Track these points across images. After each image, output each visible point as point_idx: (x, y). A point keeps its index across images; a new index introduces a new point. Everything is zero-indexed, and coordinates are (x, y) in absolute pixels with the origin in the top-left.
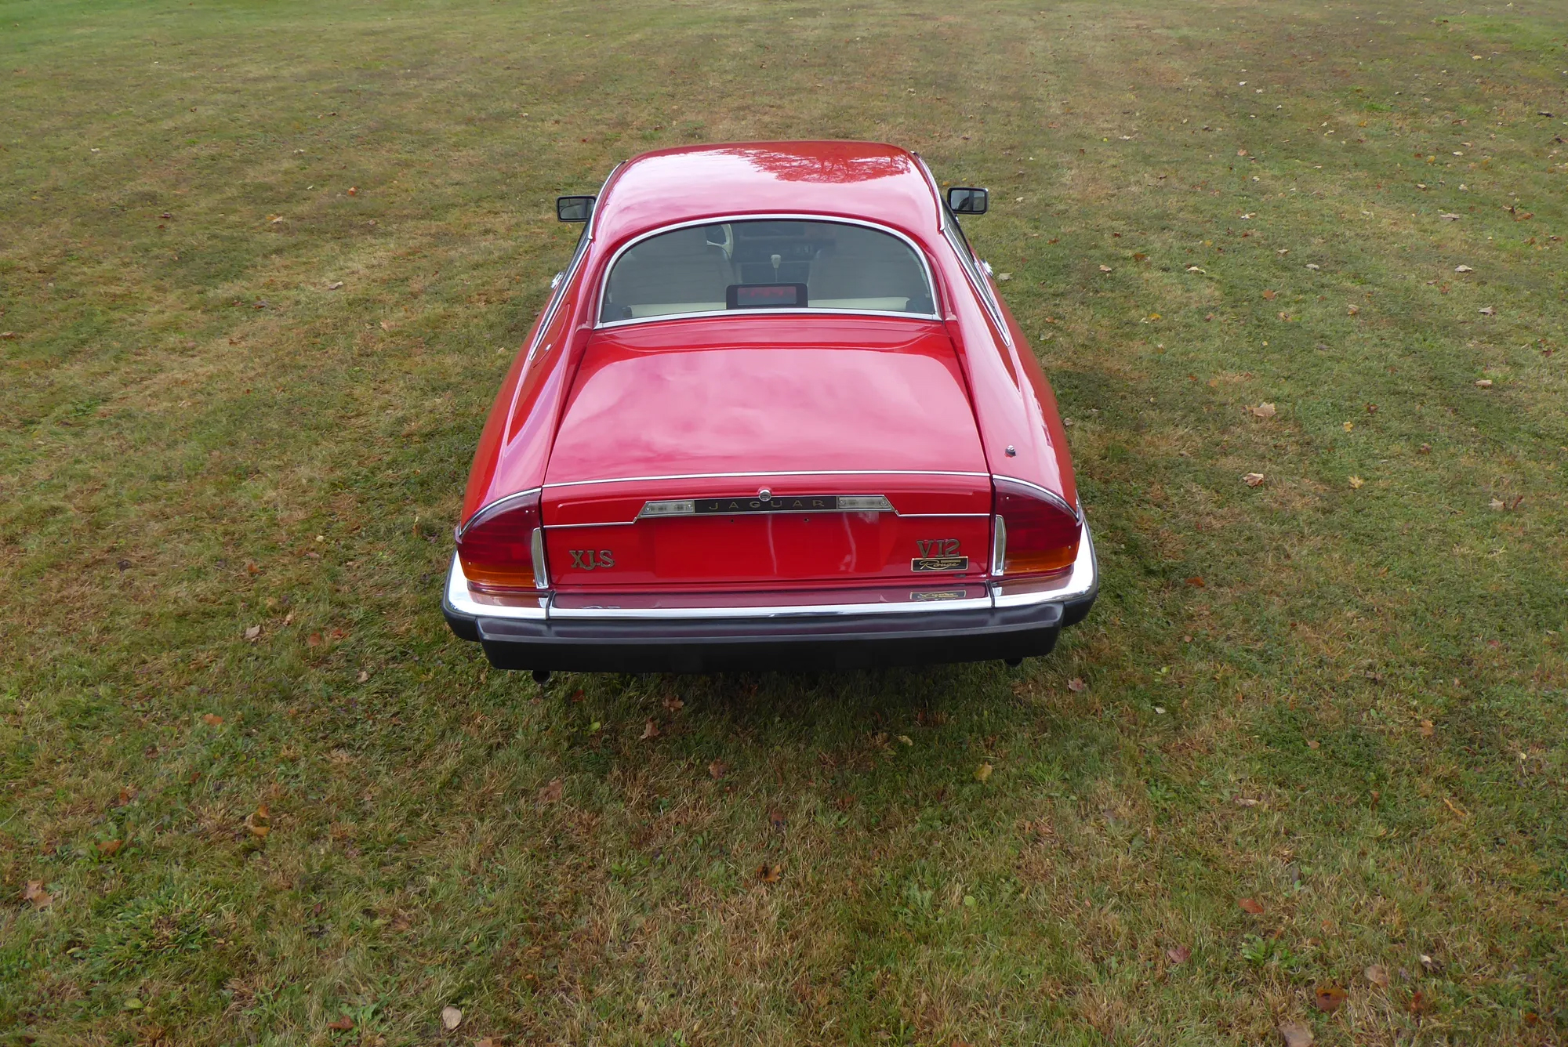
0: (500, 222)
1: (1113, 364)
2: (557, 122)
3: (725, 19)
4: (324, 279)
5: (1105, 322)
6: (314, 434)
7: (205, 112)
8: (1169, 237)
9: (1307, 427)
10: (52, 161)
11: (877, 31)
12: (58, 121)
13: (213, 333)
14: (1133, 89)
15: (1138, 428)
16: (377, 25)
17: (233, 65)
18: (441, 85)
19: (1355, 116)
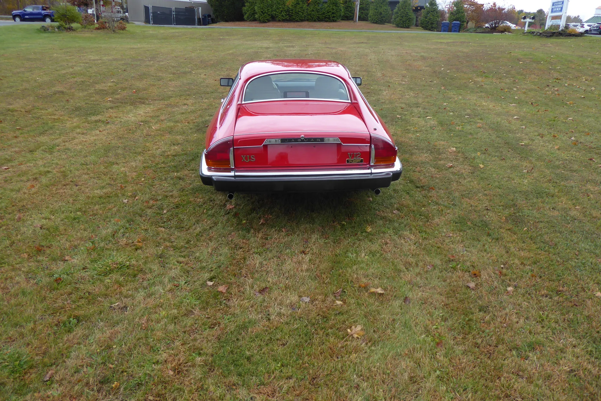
0: (189, 102)
1: (403, 139)
2: (205, 75)
3: (261, 48)
4: (129, 116)
5: (399, 129)
6: (135, 155)
7: (77, 69)
8: (420, 109)
9: (466, 154)
10: (23, 81)
11: (316, 52)
12: (23, 70)
13: (92, 129)
14: (406, 70)
15: (412, 154)
16: (135, 47)
17: (85, 56)
18: (162, 63)
19: (481, 79)
